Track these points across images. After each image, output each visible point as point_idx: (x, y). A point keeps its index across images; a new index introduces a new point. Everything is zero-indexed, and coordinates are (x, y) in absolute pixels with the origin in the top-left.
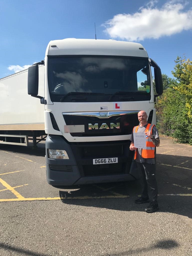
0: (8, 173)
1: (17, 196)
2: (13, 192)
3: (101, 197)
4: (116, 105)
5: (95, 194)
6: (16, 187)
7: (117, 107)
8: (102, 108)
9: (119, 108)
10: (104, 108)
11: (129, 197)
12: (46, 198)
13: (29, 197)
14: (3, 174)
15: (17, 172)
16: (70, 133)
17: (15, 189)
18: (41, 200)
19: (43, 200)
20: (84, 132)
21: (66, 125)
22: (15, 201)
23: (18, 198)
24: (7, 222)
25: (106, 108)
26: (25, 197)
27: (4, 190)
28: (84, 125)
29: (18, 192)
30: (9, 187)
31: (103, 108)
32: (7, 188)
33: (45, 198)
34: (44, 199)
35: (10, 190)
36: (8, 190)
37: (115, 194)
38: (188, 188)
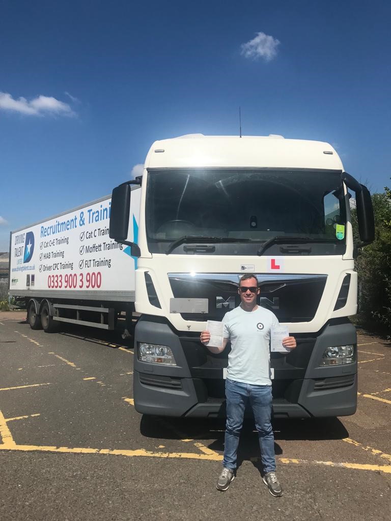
1: (3, 439)
3: (170, 454)
4: (273, 261)
6: (12, 419)
7: (274, 266)
8: (243, 268)
9: (278, 267)
10: (249, 268)
12: (57, 448)
15: (33, 386)
16: (181, 313)
17: (8, 423)
19: (48, 452)
20: (207, 312)
21: (173, 297)
23: (3, 444)
25: (252, 268)
26: (18, 443)
28: (207, 299)
31: (246, 266)
33: (55, 447)
34: (52, 449)
38: (373, 450)
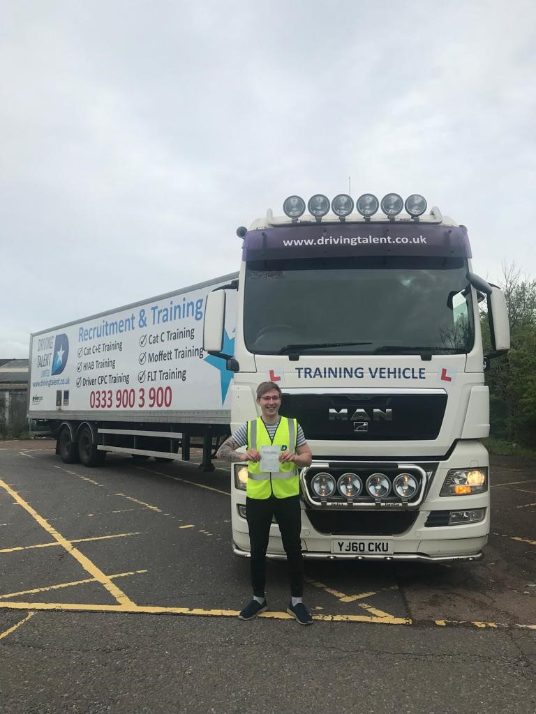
0: (96, 538)
1: (118, 600)
2: (108, 589)
3: (334, 617)
5: (319, 608)
6: (116, 576)
11: (411, 623)
12: (191, 610)
13: (147, 605)
14: (83, 540)
15: (119, 536)
17: (113, 581)
18: (178, 614)
19: (181, 614)
22: (114, 612)
23: (120, 604)
24: (93, 661)
26: (139, 604)
27: (87, 581)
29: (121, 589)
30: (99, 576)
32: (92, 577)
33: (188, 609)
34: (185, 610)
35: (102, 581)
36: (97, 583)
37: (373, 613)
